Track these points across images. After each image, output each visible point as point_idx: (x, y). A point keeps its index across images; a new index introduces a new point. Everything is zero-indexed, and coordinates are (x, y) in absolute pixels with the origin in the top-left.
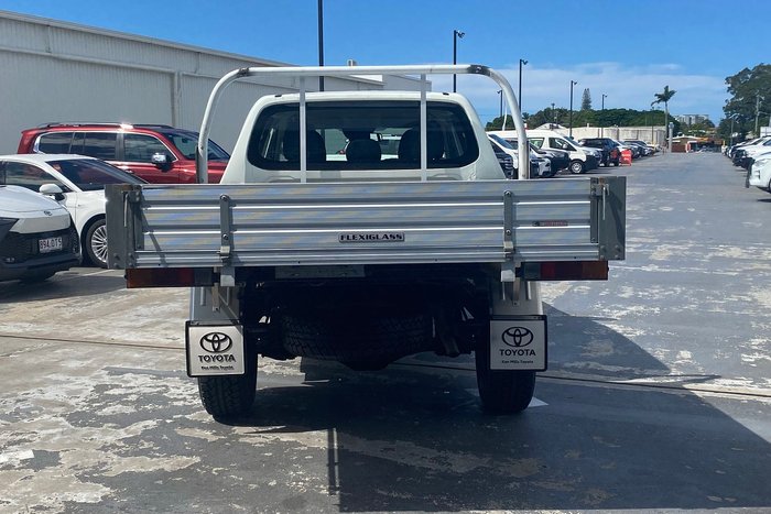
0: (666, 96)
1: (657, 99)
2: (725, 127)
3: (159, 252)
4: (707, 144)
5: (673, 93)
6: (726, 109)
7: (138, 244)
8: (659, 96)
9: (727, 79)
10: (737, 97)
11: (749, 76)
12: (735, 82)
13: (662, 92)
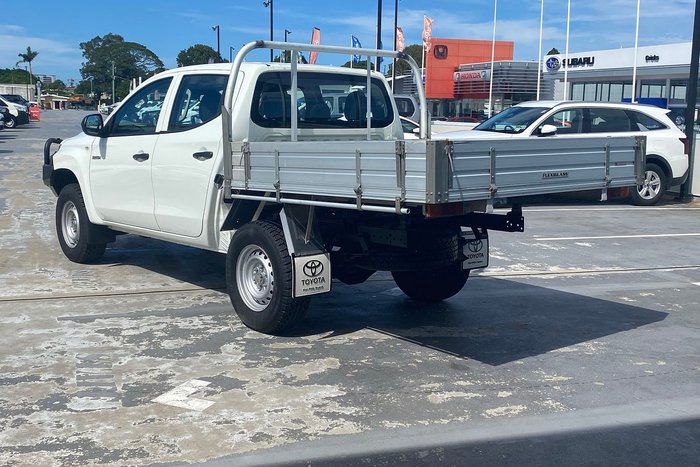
0: (29, 57)
1: (22, 59)
2: (83, 88)
3: (461, 190)
4: (78, 103)
5: (35, 54)
6: (84, 72)
7: (450, 184)
8: (24, 56)
9: (81, 45)
10: (92, 61)
11: (101, 44)
12: (89, 48)
13: (26, 53)
